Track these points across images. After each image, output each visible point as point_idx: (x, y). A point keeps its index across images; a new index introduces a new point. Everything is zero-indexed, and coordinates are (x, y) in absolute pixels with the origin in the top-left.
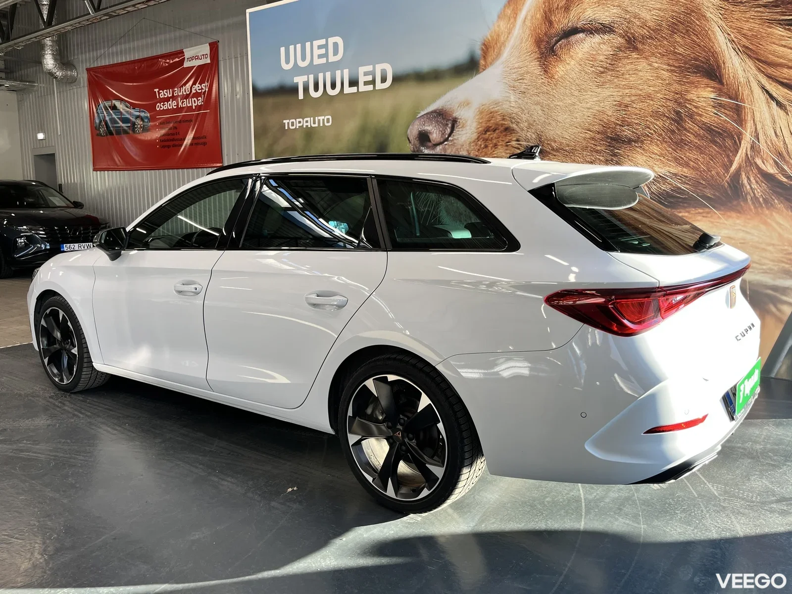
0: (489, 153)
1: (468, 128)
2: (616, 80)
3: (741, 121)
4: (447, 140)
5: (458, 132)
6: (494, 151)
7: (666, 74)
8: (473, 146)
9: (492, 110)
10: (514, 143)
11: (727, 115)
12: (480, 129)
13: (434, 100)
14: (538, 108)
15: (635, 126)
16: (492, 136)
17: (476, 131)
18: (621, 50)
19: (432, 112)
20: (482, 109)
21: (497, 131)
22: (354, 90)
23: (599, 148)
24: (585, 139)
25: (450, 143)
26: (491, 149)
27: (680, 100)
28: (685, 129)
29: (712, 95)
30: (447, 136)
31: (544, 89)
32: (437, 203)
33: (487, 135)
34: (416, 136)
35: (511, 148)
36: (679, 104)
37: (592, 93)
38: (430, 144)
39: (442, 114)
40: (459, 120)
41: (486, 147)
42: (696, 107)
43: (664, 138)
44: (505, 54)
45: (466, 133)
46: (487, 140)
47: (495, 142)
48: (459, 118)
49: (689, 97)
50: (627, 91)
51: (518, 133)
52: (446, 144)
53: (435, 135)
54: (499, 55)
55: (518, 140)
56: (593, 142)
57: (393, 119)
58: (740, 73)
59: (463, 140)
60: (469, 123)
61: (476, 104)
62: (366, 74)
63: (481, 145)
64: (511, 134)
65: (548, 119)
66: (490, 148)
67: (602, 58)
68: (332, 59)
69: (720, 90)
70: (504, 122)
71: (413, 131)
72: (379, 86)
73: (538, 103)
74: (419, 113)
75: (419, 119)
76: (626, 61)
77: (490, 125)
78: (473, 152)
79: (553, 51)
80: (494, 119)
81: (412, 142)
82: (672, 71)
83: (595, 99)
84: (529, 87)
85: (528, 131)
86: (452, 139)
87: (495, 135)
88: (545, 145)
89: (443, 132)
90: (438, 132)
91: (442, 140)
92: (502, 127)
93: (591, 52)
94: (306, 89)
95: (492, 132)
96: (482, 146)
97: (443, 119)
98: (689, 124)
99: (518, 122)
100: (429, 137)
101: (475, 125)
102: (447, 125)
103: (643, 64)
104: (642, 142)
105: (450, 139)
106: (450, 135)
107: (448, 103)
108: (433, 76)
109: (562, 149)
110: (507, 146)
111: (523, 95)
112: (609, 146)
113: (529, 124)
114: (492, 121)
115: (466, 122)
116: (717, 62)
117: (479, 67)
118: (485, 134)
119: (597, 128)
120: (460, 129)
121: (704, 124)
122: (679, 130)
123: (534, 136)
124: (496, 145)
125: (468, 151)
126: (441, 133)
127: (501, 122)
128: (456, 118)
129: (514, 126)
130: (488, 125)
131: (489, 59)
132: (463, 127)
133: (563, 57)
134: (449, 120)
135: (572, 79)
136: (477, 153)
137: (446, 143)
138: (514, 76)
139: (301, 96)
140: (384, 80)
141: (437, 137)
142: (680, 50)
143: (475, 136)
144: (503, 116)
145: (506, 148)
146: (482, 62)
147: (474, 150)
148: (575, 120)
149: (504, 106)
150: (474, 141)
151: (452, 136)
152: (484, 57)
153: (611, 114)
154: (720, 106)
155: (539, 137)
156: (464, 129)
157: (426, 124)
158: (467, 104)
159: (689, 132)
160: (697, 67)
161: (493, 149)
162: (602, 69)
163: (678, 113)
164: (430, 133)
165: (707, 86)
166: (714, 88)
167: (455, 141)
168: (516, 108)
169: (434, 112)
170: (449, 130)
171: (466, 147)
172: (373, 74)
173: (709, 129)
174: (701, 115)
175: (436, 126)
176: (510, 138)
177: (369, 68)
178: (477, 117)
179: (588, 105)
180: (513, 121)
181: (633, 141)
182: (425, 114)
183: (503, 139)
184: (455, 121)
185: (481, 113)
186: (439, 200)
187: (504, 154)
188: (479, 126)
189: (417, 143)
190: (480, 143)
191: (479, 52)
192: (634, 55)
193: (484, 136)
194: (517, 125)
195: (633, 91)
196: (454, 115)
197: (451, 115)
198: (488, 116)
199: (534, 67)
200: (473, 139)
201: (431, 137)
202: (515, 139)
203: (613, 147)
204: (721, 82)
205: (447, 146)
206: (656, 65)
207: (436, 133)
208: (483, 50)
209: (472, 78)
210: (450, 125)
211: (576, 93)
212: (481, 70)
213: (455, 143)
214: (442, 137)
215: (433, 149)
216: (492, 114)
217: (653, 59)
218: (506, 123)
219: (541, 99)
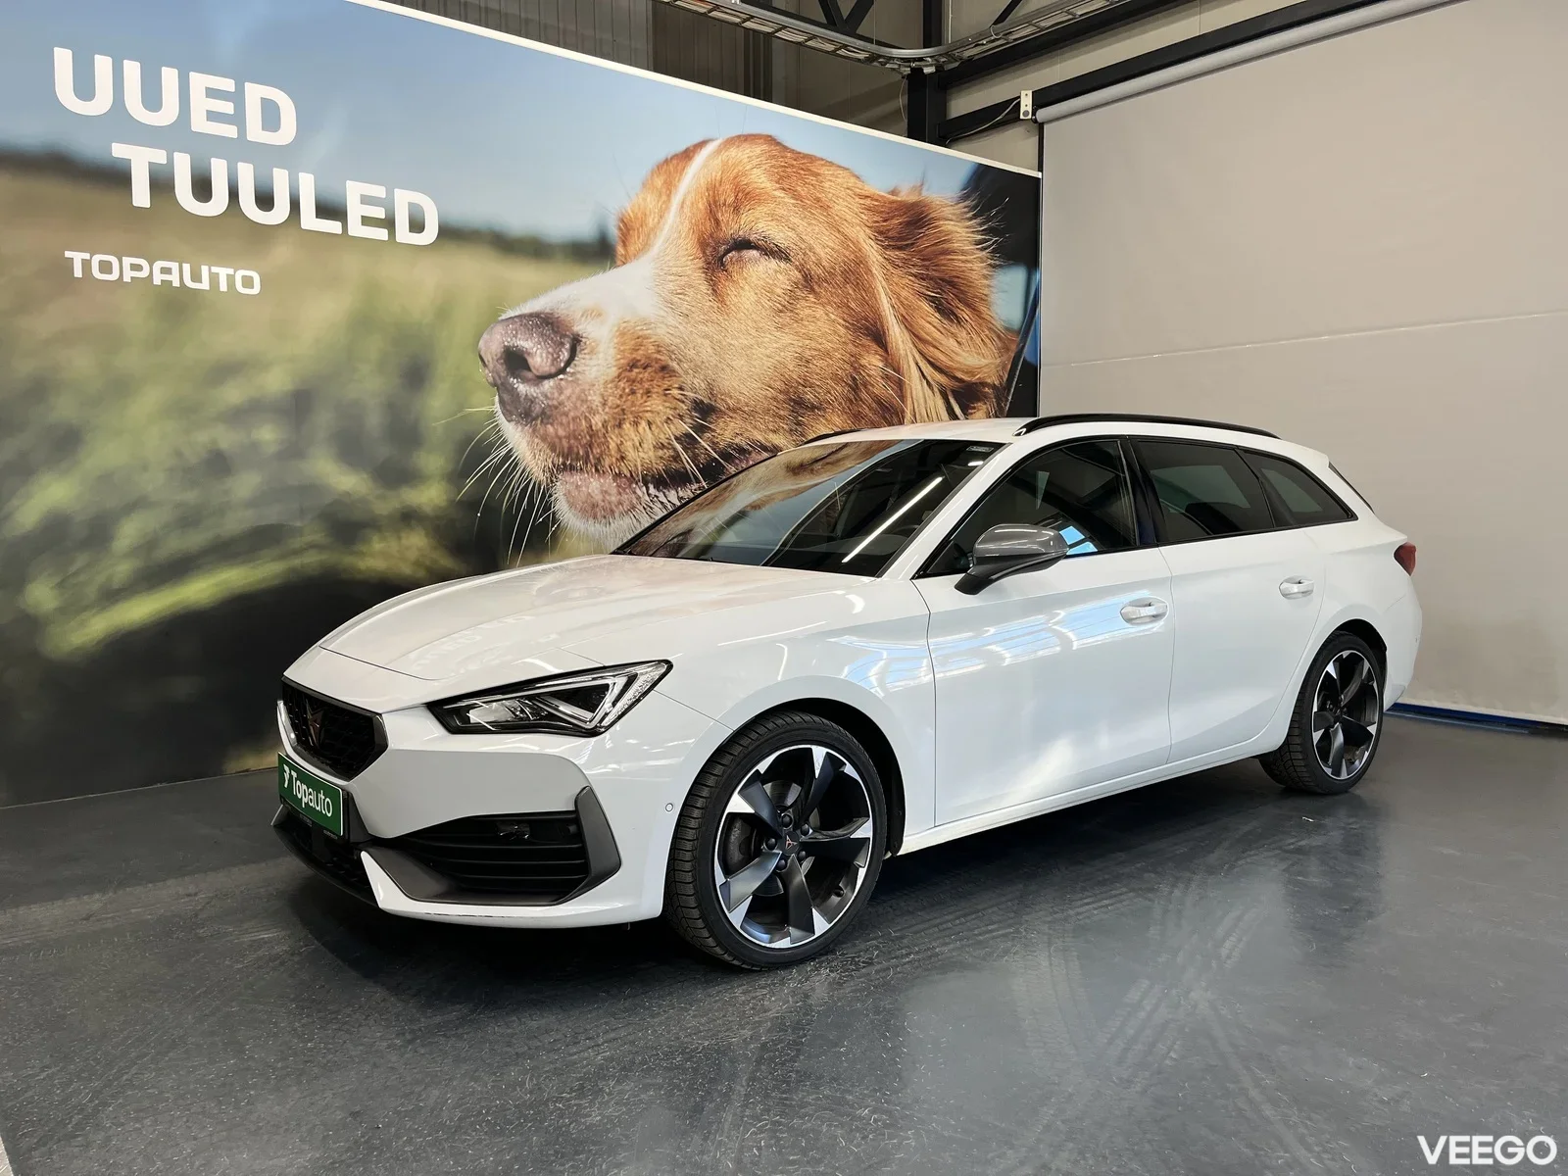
0: (638, 403)
1: (601, 355)
2: (795, 325)
3: (902, 397)
4: (562, 371)
5: (583, 361)
6: (646, 402)
7: (842, 331)
8: (611, 388)
9: (640, 333)
10: (675, 392)
11: (893, 389)
12: (622, 361)
13: (536, 294)
14: (707, 343)
15: (817, 389)
16: (641, 376)
17: (614, 364)
18: (798, 288)
19: (531, 315)
20: (625, 328)
21: (649, 370)
22: (333, 227)
23: (782, 413)
24: (766, 397)
25: (570, 379)
26: (642, 397)
27: (856, 365)
28: (861, 400)
29: (881, 365)
30: (562, 365)
31: (714, 317)
32: (548, 485)
33: (634, 373)
34: (499, 355)
35: (672, 400)
36: (855, 369)
37: (770, 336)
38: (529, 375)
39: (552, 324)
40: (584, 340)
41: (633, 392)
42: (869, 375)
43: (843, 408)
44: (658, 245)
45: (599, 365)
46: (634, 381)
47: (646, 386)
48: (584, 335)
49: (863, 362)
50: (808, 342)
51: (681, 377)
52: (561, 379)
53: (539, 358)
54: (646, 247)
55: (681, 388)
56: (775, 404)
57: (443, 312)
58: (901, 346)
59: (593, 376)
60: (601, 348)
61: (614, 317)
62: (366, 200)
63: (624, 389)
64: (671, 376)
65: (720, 362)
66: (639, 395)
67: (779, 291)
68: (256, 132)
69: (886, 359)
70: (659, 357)
71: (494, 343)
72: (403, 234)
73: (706, 336)
74: (504, 312)
75: (507, 323)
76: (803, 303)
77: (639, 358)
78: (611, 398)
79: (723, 264)
80: (643, 348)
81: (491, 366)
82: (847, 328)
83: (775, 345)
84: (693, 309)
85: (694, 377)
86: (572, 371)
87: (646, 375)
88: (719, 401)
89: (555, 356)
90: (544, 355)
91: (553, 370)
92: (656, 363)
93: (767, 280)
94: (161, 184)
95: (641, 370)
96: (627, 390)
97: (556, 333)
98: (864, 395)
99: (681, 361)
100: (526, 361)
101: (612, 352)
102: (562, 344)
103: (820, 312)
104: (824, 410)
105: (568, 370)
106: (568, 363)
107: (563, 306)
108: (532, 249)
109: (740, 409)
110: (666, 395)
111: (686, 320)
112: (793, 411)
113: (696, 366)
114: (641, 352)
115: (598, 345)
116: (883, 327)
117: (615, 256)
118: (631, 371)
119: (778, 385)
120: (587, 356)
121: (876, 396)
122: (856, 400)
123: (703, 385)
124: (649, 392)
125: (603, 396)
126: (550, 356)
127: (655, 355)
128: (579, 335)
129: (674, 365)
130: (634, 356)
131: (632, 249)
132: (592, 352)
133: (736, 276)
134: (565, 336)
135: (748, 310)
136: (619, 402)
137: (561, 376)
138: (671, 286)
139: (141, 196)
140: (417, 226)
141: (544, 364)
142: (853, 305)
143: (614, 372)
144: (658, 346)
145: (664, 398)
146: (620, 250)
147: (613, 394)
148: (753, 370)
149: (658, 330)
150: (612, 381)
151: (572, 365)
152: (624, 242)
153: (794, 371)
154: (886, 377)
155: (710, 388)
156: (594, 357)
157: (519, 336)
158: (595, 314)
159: (864, 403)
160: (867, 329)
161: (645, 398)
162: (781, 307)
163: (854, 379)
164: (529, 354)
165: (876, 353)
166: (881, 356)
167: (578, 376)
168: (676, 337)
169: (537, 315)
170: (565, 355)
171: (599, 388)
172: (389, 205)
173: (879, 403)
174: (873, 386)
175: (540, 344)
176: (669, 383)
177: (380, 192)
178: (616, 341)
179: (768, 352)
180: (673, 357)
181: (816, 408)
182: (516, 317)
183: (659, 384)
184: (576, 341)
185: (623, 334)
186: (552, 481)
187: (661, 407)
188: (619, 356)
189: (502, 369)
190: (623, 385)
191: (614, 232)
192: (812, 298)
193: (628, 374)
194: (678, 364)
195: (813, 344)
196: (576, 329)
197: (569, 328)
198: (633, 342)
199: (698, 279)
200: (610, 378)
201: (530, 361)
202: (677, 386)
203: (797, 413)
204: (886, 351)
205: (563, 383)
206: (833, 317)
207: (541, 356)
208: (620, 229)
209: (605, 271)
210: (568, 346)
211: (753, 332)
212: (619, 263)
213: (578, 379)
214: (553, 364)
215: (537, 385)
216: (640, 341)
217: (829, 308)
218: (662, 358)
219: (710, 329)
